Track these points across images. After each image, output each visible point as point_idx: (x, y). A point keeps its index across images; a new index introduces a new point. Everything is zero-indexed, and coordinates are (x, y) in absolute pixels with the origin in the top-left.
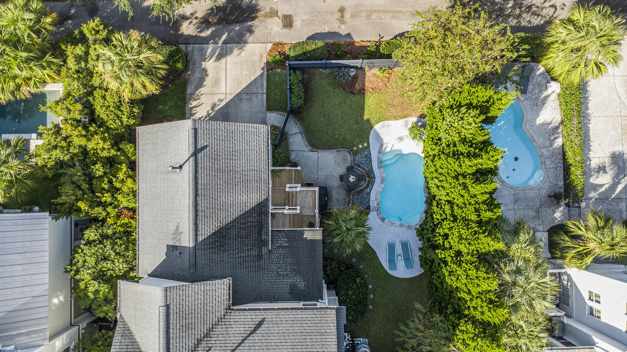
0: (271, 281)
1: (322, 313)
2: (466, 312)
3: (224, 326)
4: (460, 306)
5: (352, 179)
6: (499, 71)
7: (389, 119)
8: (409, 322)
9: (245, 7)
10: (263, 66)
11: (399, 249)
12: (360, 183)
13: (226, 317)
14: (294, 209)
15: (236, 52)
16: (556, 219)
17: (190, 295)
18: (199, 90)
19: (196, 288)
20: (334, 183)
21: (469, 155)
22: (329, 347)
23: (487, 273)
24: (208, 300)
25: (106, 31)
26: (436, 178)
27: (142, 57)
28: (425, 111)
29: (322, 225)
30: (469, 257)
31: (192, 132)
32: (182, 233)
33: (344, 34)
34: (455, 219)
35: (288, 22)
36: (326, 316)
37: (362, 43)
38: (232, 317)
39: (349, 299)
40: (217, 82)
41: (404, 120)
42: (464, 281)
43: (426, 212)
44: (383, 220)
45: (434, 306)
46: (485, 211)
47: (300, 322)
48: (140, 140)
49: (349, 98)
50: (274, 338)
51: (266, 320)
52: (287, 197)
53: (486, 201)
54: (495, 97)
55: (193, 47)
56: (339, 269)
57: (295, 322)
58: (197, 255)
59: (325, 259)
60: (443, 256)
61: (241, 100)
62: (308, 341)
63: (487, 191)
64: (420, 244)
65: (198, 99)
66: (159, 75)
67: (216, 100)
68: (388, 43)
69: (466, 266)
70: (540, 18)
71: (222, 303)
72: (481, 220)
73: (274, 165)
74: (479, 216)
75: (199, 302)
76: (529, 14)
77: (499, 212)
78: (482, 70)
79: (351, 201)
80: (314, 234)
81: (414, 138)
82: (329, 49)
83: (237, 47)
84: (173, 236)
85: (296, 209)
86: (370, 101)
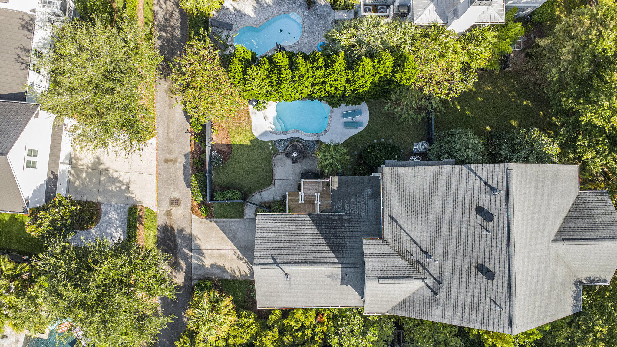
0: (366, 213)
1: (385, 176)
2: (388, 77)
3: (394, 242)
4: (385, 81)
5: (295, 154)
6: (219, 51)
7: (251, 126)
8: (397, 115)
9: (163, 235)
10: (209, 221)
11: (348, 120)
12: (298, 148)
13: (388, 241)
14: (317, 197)
15: (198, 242)
16: (325, 4)
17: (372, 264)
18: (227, 269)
19: (368, 260)
20: (298, 167)
21: (279, 74)
23: (360, 65)
24: (376, 253)
25: (184, 337)
26: (295, 94)
27: (206, 307)
28: (246, 101)
29: (328, 177)
30: (350, 75)
31: (262, 266)
32: (332, 273)
33: (184, 160)
34: (324, 82)
35: (175, 202)
36: (387, 174)
37: (192, 146)
38: (388, 237)
39: (383, 157)
40: (221, 257)
41: (251, 115)
42: (366, 78)
43: (320, 100)
44: (326, 131)
45: (387, 97)
46: (318, 63)
47: (391, 192)
48: (267, 306)
49: (234, 156)
50: (401, 209)
51: (389, 214)
52: (308, 202)
53: (311, 62)
54: (238, 56)
55: (194, 274)
56: (362, 164)
57: (391, 194)
58: (347, 262)
59: (355, 174)
60: (350, 91)
61: (235, 238)
62: (402, 186)
63: (304, 62)
64: (343, 105)
65: (234, 270)
66: (219, 295)
67: (235, 257)
68: (193, 127)
69: (356, 77)
70: (174, 12)
71: (378, 244)
72: (324, 66)
73: (285, 210)
74: (321, 67)
75: (377, 258)
76: (172, 20)
77: (319, 54)
78: (218, 63)
79: (312, 155)
80: (334, 181)
81: (265, 108)
82: (196, 171)
83: (194, 241)
84: (335, 279)
85: (317, 196)
86: (237, 140)
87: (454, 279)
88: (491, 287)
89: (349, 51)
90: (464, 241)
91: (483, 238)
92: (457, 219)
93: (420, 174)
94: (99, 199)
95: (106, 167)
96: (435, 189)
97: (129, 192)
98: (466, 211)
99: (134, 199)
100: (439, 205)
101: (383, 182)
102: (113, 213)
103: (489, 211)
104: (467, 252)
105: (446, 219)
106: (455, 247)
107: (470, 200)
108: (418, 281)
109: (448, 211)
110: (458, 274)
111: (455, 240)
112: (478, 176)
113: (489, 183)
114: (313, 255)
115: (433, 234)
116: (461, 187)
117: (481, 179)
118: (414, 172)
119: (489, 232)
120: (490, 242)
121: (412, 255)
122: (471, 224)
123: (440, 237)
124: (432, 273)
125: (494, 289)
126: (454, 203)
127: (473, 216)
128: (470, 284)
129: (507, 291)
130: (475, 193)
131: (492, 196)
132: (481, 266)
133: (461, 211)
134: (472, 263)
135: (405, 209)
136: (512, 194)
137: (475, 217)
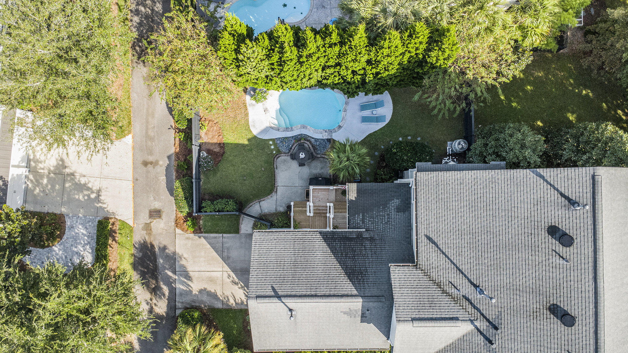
0: (393, 230)
1: (420, 184)
2: (421, 56)
3: (431, 270)
4: (416, 62)
5: (302, 156)
6: (206, 24)
7: (247, 120)
8: (431, 106)
9: (141, 254)
10: (197, 237)
11: (367, 113)
12: (306, 148)
13: (423, 269)
14: (330, 209)
15: (183, 262)
17: (404, 300)
18: (219, 296)
19: (398, 295)
20: (306, 171)
21: (282, 52)
22: (448, 178)
23: (385, 40)
24: (409, 284)
26: (301, 80)
27: (189, 348)
28: (241, 89)
29: (343, 183)
30: (372, 54)
31: (259, 300)
32: (350, 309)
33: (167, 162)
34: (338, 64)
35: (156, 214)
36: (422, 181)
37: (176, 145)
38: (423, 264)
40: (211, 280)
41: (248, 108)
42: (393, 58)
43: (333, 88)
44: (340, 127)
45: (417, 83)
46: (331, 39)
47: (428, 204)
48: (266, 349)
49: (228, 158)
50: (441, 227)
51: (426, 233)
52: (318, 215)
53: (322, 38)
54: (229, 29)
55: (179, 302)
56: (384, 167)
57: (428, 208)
58: (369, 295)
59: (376, 180)
60: (371, 76)
61: (229, 258)
62: (443, 197)
63: (313, 37)
64: (362, 94)
65: (228, 297)
66: (206, 332)
67: (229, 281)
68: (177, 122)
69: (380, 57)
71: (411, 272)
72: (339, 42)
73: (289, 227)
74: (335, 44)
75: (410, 292)
77: (332, 27)
78: (205, 39)
79: (322, 156)
80: (352, 190)
81: (265, 98)
82: (182, 176)
83: (179, 261)
84: (353, 317)
85: (330, 207)
86: (230, 138)
87: (516, 323)
88: (570, 336)
89: (371, 24)
90: (531, 272)
91: (558, 269)
92: (520, 242)
93: (467, 181)
94: (64, 210)
95: (71, 171)
96: (488, 201)
97: (99, 201)
98: (533, 232)
99: (106, 210)
100: (494, 223)
101: (416, 192)
102: (80, 227)
103: (567, 232)
104: (534, 287)
105: (504, 241)
106: (518, 280)
107: (539, 216)
108: (466, 323)
109: (507, 231)
110: (522, 316)
111: (517, 271)
112: (551, 185)
113: (566, 194)
114: (325, 285)
115: (486, 261)
116: (526, 200)
117: (554, 188)
118: (459, 178)
119: (567, 261)
120: (569, 275)
121: (457, 289)
122: (540, 249)
123: (495, 265)
124: (484, 313)
125: (573, 338)
126: (516, 221)
127: (543, 238)
128: (539, 330)
129: (592, 342)
130: (546, 207)
131: (570, 212)
132: (555, 306)
133: (526, 231)
134: (541, 302)
135: (446, 228)
136: (600, 209)
137: (547, 240)
